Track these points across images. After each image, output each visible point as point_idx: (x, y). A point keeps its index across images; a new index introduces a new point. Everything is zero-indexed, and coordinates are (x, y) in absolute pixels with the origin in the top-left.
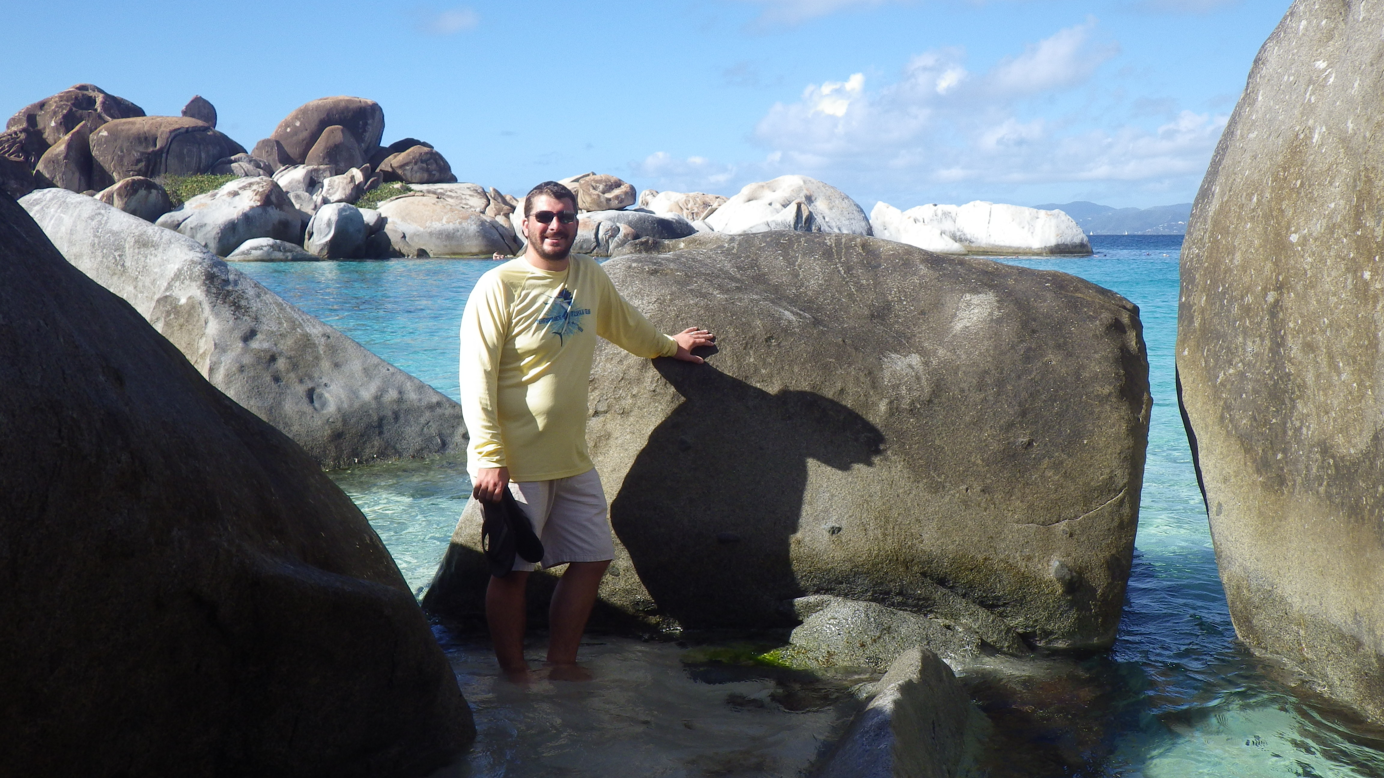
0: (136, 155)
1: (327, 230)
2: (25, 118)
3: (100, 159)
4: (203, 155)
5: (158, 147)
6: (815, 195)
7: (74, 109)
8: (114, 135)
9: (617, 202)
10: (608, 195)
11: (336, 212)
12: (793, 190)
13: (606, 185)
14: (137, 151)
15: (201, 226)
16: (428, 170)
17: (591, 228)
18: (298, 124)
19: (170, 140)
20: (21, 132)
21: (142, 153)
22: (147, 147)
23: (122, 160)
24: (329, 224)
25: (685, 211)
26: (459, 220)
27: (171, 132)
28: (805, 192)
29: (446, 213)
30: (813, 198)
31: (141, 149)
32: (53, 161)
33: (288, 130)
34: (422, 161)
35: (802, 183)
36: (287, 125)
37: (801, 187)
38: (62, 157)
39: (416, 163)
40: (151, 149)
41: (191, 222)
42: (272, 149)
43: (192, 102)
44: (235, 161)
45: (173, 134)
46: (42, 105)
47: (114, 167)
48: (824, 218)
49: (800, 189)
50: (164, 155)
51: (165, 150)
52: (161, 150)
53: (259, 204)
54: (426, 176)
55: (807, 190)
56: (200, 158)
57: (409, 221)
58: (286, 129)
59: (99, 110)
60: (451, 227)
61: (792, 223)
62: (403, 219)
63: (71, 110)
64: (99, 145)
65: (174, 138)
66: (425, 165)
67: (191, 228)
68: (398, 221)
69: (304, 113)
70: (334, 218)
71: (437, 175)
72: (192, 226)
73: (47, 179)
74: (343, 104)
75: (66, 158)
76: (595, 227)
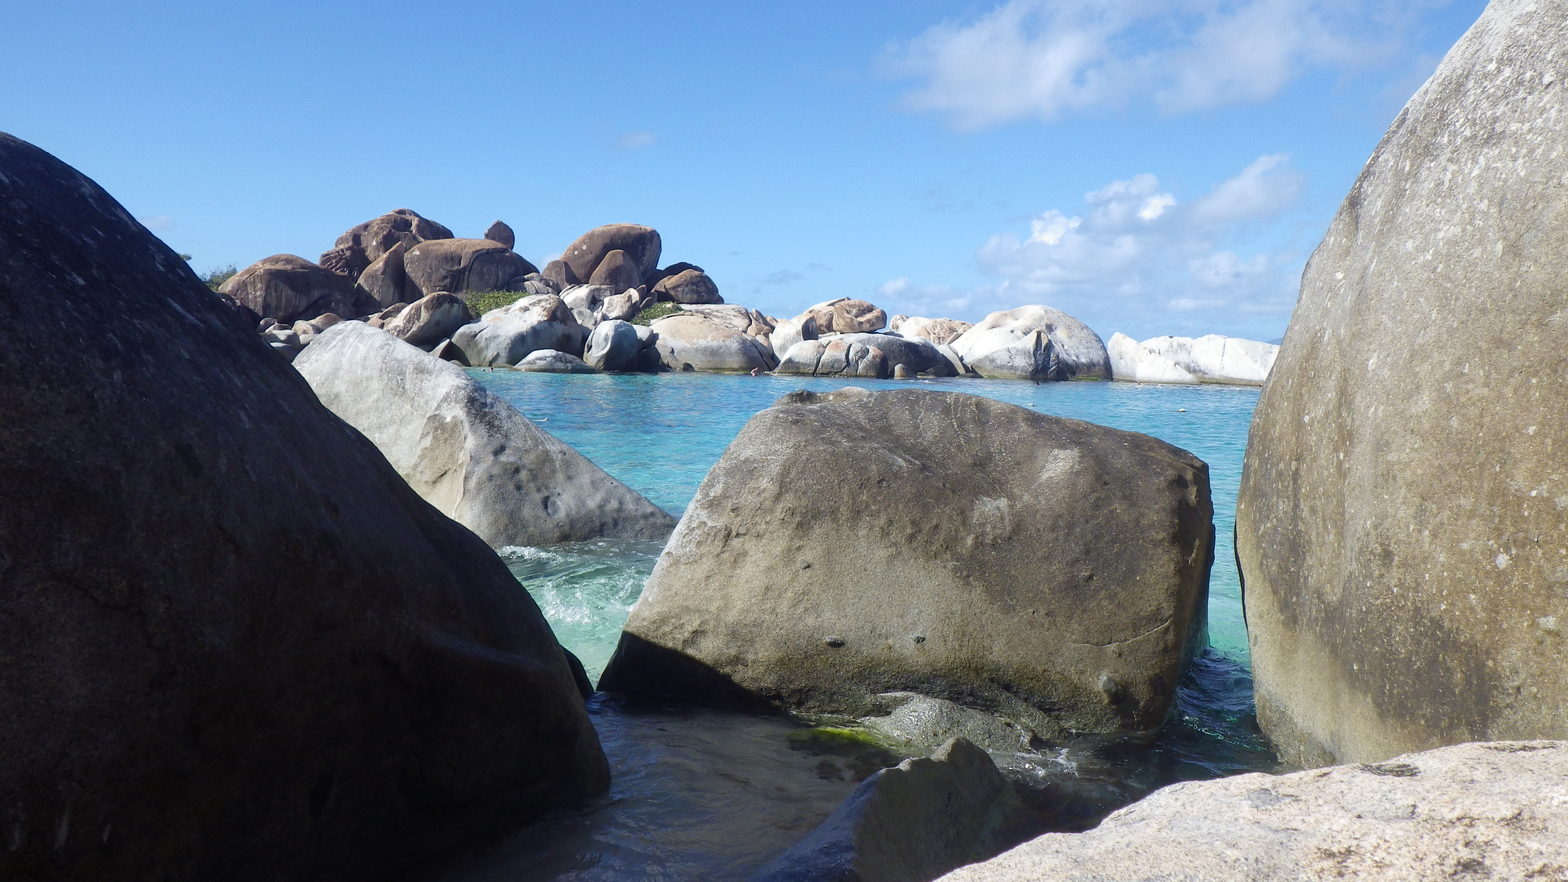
0: (443, 272)
1: (604, 344)
2: (351, 238)
3: (412, 275)
4: (500, 274)
5: (462, 266)
6: (1056, 324)
7: (393, 231)
8: (425, 254)
9: (868, 325)
10: (860, 319)
11: (613, 328)
12: (1034, 319)
13: (859, 310)
14: (444, 269)
15: (495, 337)
16: (697, 292)
17: (842, 349)
18: (584, 248)
19: (472, 260)
20: (347, 250)
21: (448, 271)
22: (453, 265)
23: (430, 277)
24: (606, 339)
25: (932, 335)
26: (723, 338)
27: (474, 253)
28: (1046, 321)
29: (711, 331)
30: (1053, 327)
31: (448, 267)
32: (372, 276)
33: (576, 253)
34: (693, 284)
35: (1043, 313)
36: (575, 249)
37: (1042, 316)
38: (379, 273)
39: (687, 286)
40: (456, 268)
41: (486, 333)
42: (561, 270)
43: (494, 226)
44: (528, 280)
45: (475, 255)
46: (366, 227)
47: (424, 282)
48: (1063, 346)
49: (1041, 318)
50: (467, 273)
51: (468, 269)
52: (465, 268)
53: (546, 319)
54: (695, 297)
55: (1048, 319)
56: (498, 276)
57: (678, 338)
58: (574, 252)
59: (414, 232)
60: (715, 344)
61: (1032, 350)
62: (673, 336)
63: (390, 231)
64: (412, 263)
65: (477, 257)
66: (695, 287)
67: (486, 339)
68: (668, 337)
69: (591, 237)
70: (611, 333)
71: (706, 296)
72: (487, 337)
73: (366, 291)
74: (625, 230)
75: (383, 273)
76: (846, 348)
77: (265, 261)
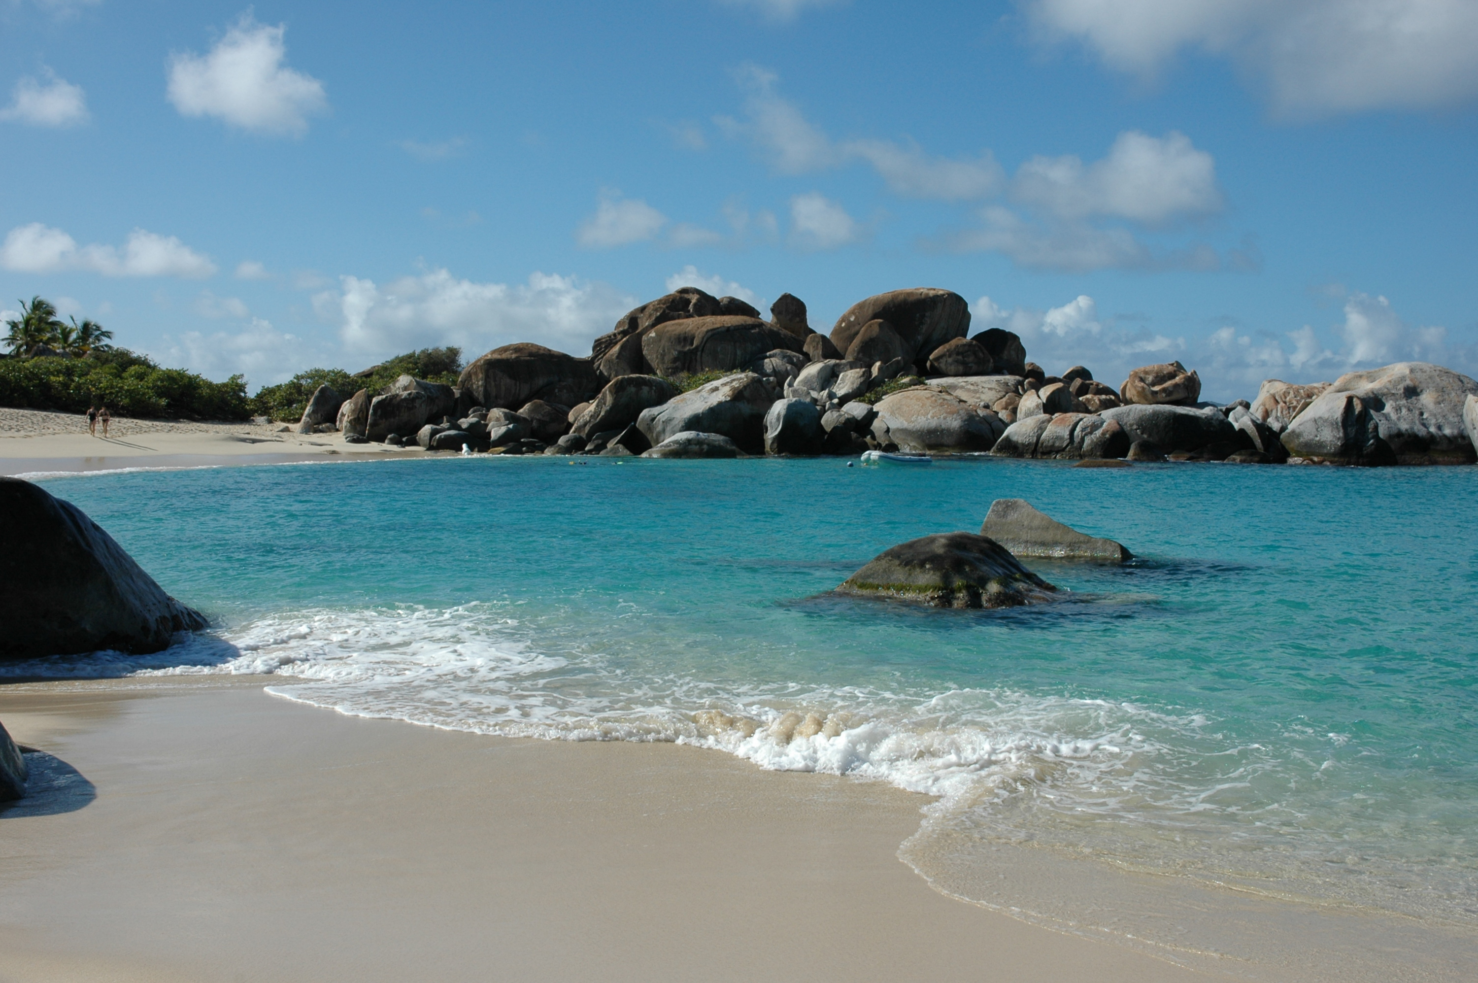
0: (675, 353)
3: (648, 358)
4: (739, 352)
5: (694, 346)
6: (1423, 385)
8: (659, 336)
9: (1164, 395)
10: (1156, 388)
11: (785, 407)
12: (1390, 381)
13: (1156, 377)
14: (675, 350)
16: (964, 363)
18: (852, 319)
19: (705, 339)
20: (619, 334)
21: (680, 352)
22: (684, 346)
23: (663, 359)
24: (778, 419)
26: (945, 415)
27: (707, 332)
28: (1408, 382)
29: (933, 407)
30: (1419, 390)
31: (679, 348)
32: (609, 361)
33: (843, 325)
34: (958, 354)
35: (1407, 372)
36: (843, 320)
37: (1404, 377)
38: (614, 357)
39: (950, 356)
40: (687, 348)
42: (817, 344)
43: (780, 299)
44: (770, 357)
45: (710, 334)
46: (643, 309)
47: (658, 365)
48: (1422, 414)
49: (1403, 379)
50: (699, 353)
51: (700, 349)
52: (697, 347)
53: (729, 399)
55: (1411, 380)
56: (735, 354)
57: (897, 415)
58: (841, 324)
59: (691, 310)
60: (933, 423)
61: (1340, 420)
62: (893, 413)
63: (664, 311)
64: (649, 345)
65: (712, 336)
66: (960, 357)
68: (887, 415)
69: (861, 306)
70: (783, 412)
72: (664, 420)
73: (605, 376)
74: (902, 297)
75: (617, 357)
76: (1072, 423)
77: (494, 352)
